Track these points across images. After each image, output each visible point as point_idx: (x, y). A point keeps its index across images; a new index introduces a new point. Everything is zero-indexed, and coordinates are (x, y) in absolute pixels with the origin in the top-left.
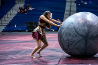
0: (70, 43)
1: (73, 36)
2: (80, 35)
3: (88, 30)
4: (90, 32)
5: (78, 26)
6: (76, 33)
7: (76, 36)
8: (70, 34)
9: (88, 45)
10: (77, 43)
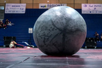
0: (46, 38)
1: (49, 30)
2: (58, 28)
3: (66, 23)
4: (68, 26)
5: (55, 18)
6: (53, 27)
7: (53, 30)
8: (47, 28)
9: (66, 40)
10: (54, 37)
